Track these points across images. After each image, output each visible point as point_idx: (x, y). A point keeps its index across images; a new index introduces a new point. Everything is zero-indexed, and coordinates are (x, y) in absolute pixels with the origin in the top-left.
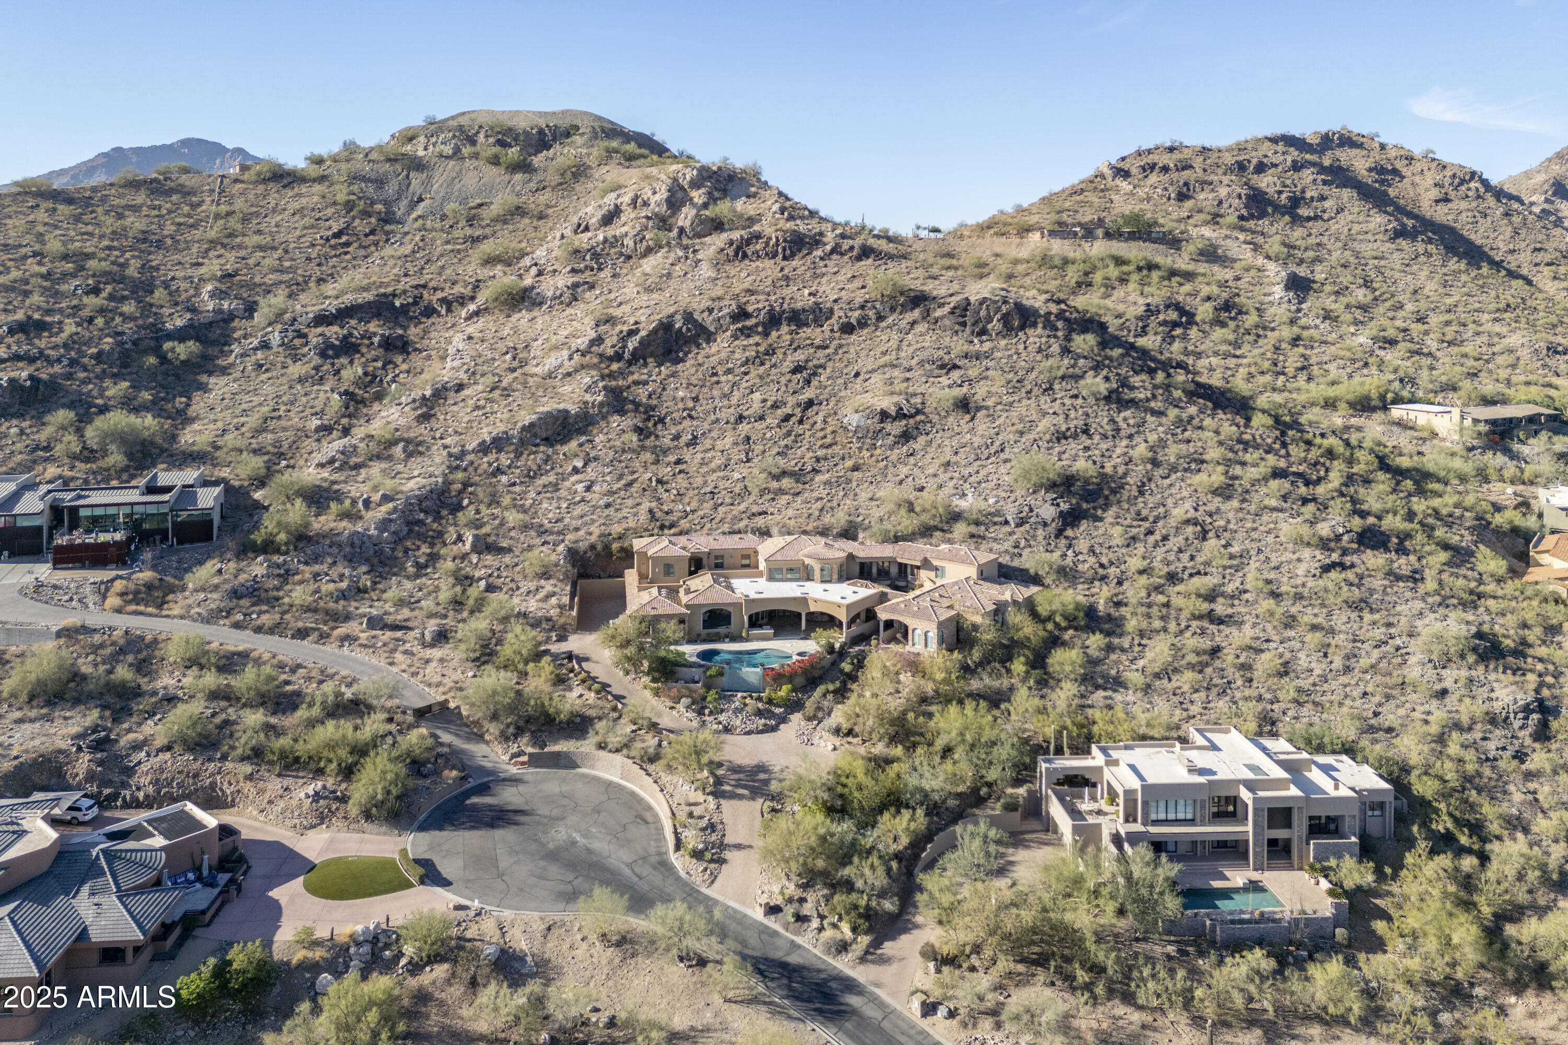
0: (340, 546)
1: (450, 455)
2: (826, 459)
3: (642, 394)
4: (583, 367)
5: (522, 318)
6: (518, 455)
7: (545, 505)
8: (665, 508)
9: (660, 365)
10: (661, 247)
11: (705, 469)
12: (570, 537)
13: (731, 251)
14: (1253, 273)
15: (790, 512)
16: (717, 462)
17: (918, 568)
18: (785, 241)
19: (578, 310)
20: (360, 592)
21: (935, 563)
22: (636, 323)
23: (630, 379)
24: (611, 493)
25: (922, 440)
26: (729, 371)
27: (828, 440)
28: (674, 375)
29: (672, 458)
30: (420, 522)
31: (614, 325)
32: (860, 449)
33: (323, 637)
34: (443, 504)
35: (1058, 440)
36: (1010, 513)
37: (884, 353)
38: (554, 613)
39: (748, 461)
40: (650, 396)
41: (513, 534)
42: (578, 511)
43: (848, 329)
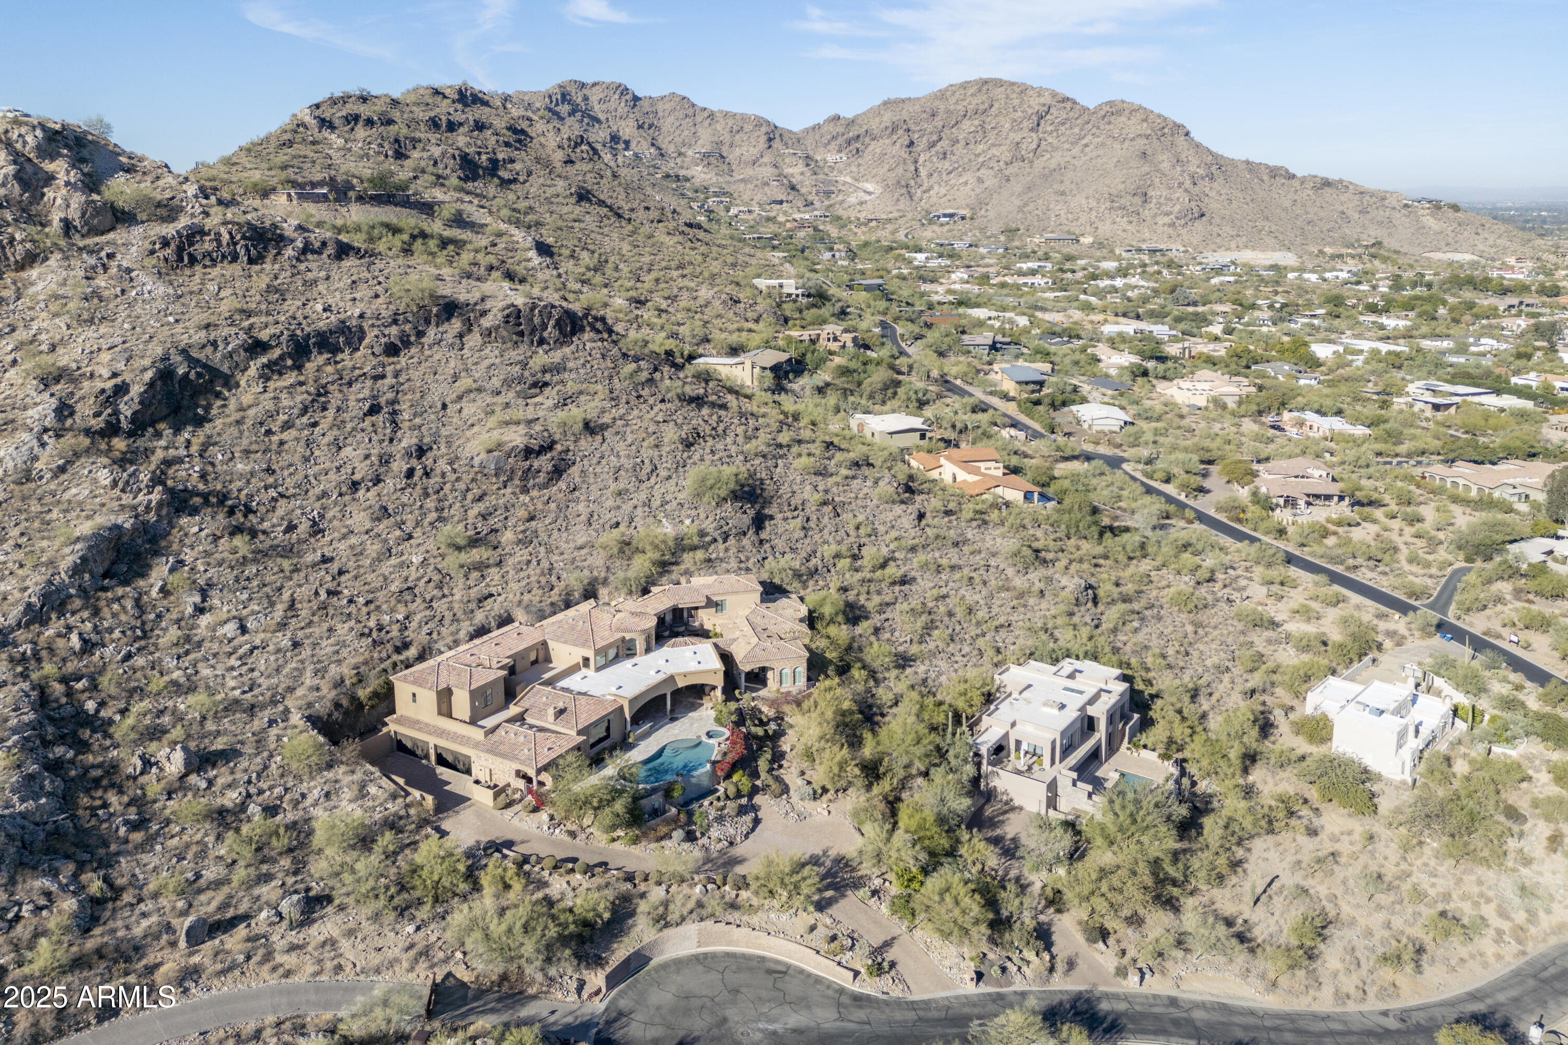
2: (491, 514)
3: (190, 478)
4: (77, 455)
6: (96, 612)
7: (205, 672)
9: (177, 431)
10: (48, 251)
11: (366, 561)
12: (291, 703)
13: (169, 256)
14: (505, 238)
15: (514, 586)
16: (373, 548)
21: (715, 599)
22: (115, 375)
23: (156, 458)
24: (280, 626)
25: (574, 471)
26: (287, 426)
27: (476, 491)
28: (210, 441)
29: (310, 557)
30: (64, 762)
31: (74, 381)
36: (711, 530)
37: (456, 378)
38: (393, 806)
39: (410, 537)
40: (204, 479)
41: (210, 726)
43: (392, 350)
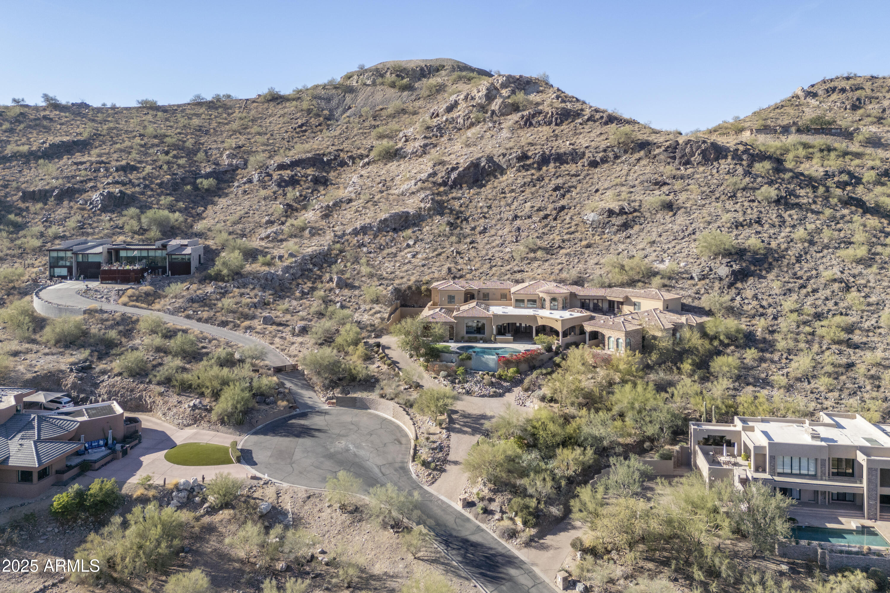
0: (259, 279)
1: (335, 236)
2: (569, 240)
3: (456, 205)
4: (422, 189)
5: (393, 166)
6: (375, 236)
7: (386, 264)
8: (459, 267)
9: (470, 189)
10: (479, 122)
11: (489, 246)
12: (397, 282)
13: (522, 123)
15: (540, 271)
16: (497, 242)
17: (622, 303)
18: (557, 114)
19: (425, 159)
20: (265, 304)
21: (634, 300)
22: (457, 163)
23: (450, 196)
24: (427, 259)
25: (637, 228)
26: (513, 191)
27: (573, 229)
28: (479, 193)
29: (468, 240)
30: (311, 270)
31: (444, 165)
32: (593, 235)
33: (236, 327)
34: (326, 261)
35: (737, 227)
36: (696, 272)
37: (617, 178)
38: (377, 322)
39: (517, 241)
40: (461, 206)
42: (406, 268)
43: (594, 164)
